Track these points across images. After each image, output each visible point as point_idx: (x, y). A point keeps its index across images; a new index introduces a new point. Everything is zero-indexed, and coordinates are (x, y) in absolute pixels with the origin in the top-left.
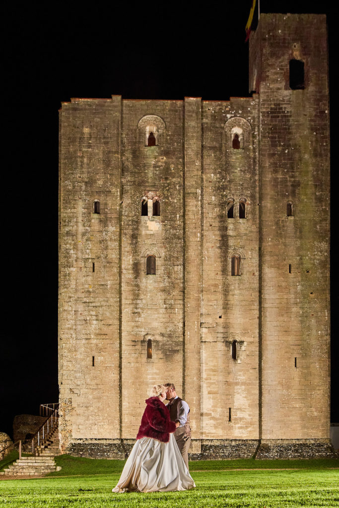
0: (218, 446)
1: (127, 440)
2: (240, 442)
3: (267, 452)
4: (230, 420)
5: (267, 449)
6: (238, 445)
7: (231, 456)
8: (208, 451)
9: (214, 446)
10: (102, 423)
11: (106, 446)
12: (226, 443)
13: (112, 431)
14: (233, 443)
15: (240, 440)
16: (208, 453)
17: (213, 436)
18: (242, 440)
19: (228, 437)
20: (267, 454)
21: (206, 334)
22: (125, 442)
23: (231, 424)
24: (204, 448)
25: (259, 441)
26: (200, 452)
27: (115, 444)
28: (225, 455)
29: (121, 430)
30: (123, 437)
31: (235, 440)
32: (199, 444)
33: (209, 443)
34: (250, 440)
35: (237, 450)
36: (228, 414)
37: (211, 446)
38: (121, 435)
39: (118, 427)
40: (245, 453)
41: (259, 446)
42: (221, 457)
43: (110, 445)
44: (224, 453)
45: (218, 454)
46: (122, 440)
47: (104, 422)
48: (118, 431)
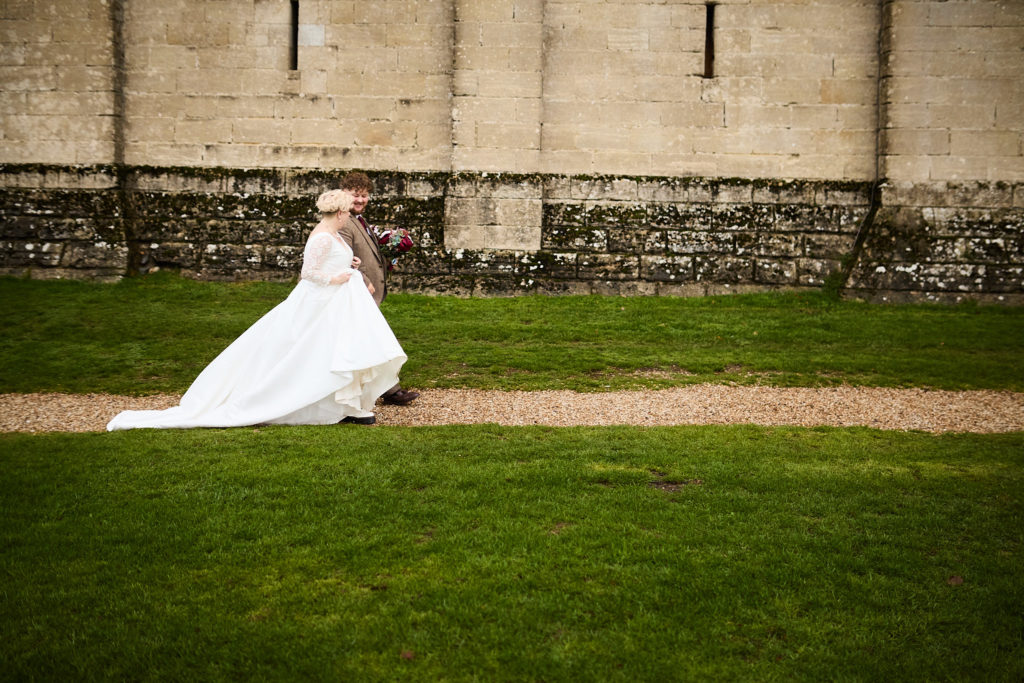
0: (638, 214)
1: (156, 172)
2: (764, 196)
3: (909, 259)
4: (709, 73)
5: (917, 240)
6: (750, 213)
7: (707, 275)
8: (579, 242)
9: (613, 211)
10: (25, 84)
11: (40, 204)
12: (684, 200)
13: (75, 127)
14: (725, 199)
15: (759, 184)
16: (583, 250)
17: (613, 160)
18: (776, 187)
19: (694, 168)
20: (910, 270)
22: (145, 183)
23: (716, 91)
24: (558, 224)
25: (870, 191)
26: (534, 247)
27: (84, 197)
28: (674, 267)
29: (119, 119)
30: (133, 158)
31: (733, 182)
32: (529, 199)
33: (591, 198)
34: (818, 185)
35: (741, 239)
36: (701, 35)
37: (598, 214)
38: (119, 142)
39: (104, 101)
40: (786, 257)
41: (869, 220)
42: (657, 277)
43: (58, 197)
44: (667, 252)
45: (633, 261)
46: (123, 172)
47: (33, 78)
48: (107, 125)
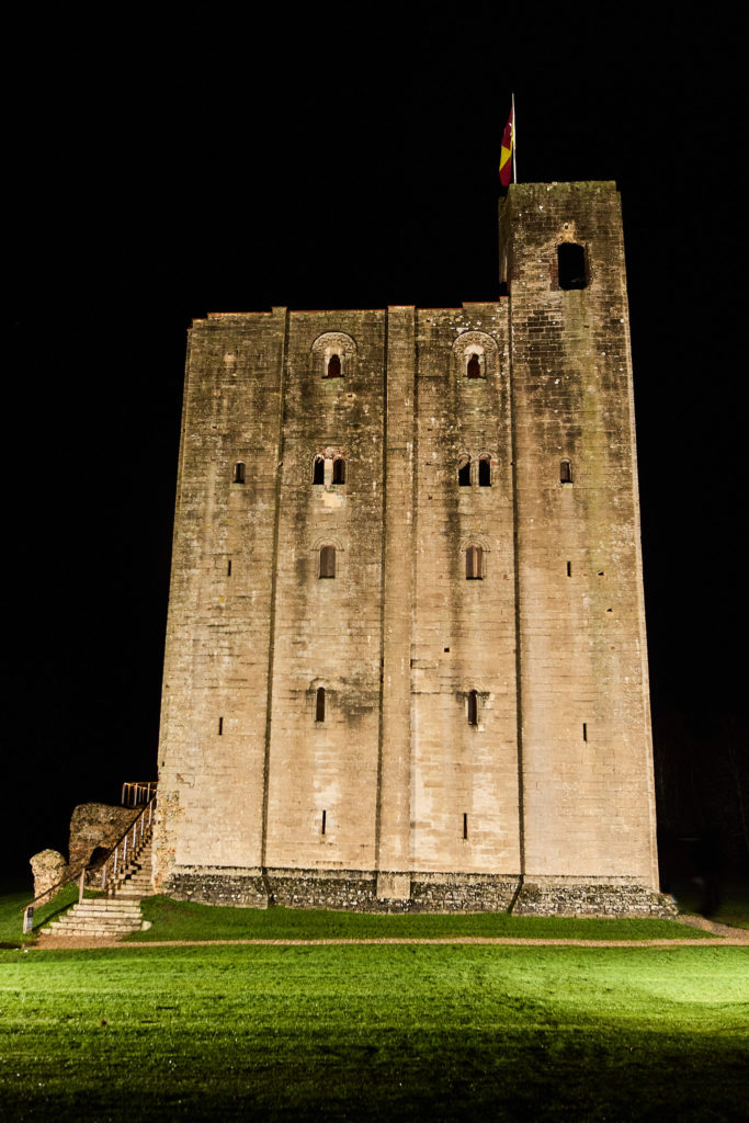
0: (443, 886)
1: (274, 869)
2: (485, 880)
3: (534, 901)
4: (465, 837)
5: (535, 894)
6: (480, 885)
7: (467, 907)
8: (423, 896)
9: (434, 885)
10: (231, 838)
11: (235, 881)
12: (458, 881)
13: (248, 853)
14: (472, 881)
15: (484, 875)
16: (424, 899)
17: (434, 867)
18: (489, 876)
19: (461, 869)
20: (534, 905)
21: (420, 679)
22: (270, 874)
23: (468, 843)
24: (415, 889)
25: (521, 877)
26: (408, 898)
27: (251, 878)
28: (456, 905)
29: (263, 852)
30: (267, 865)
31: (476, 875)
32: (406, 880)
33: (426, 880)
34: (503, 876)
35: (478, 894)
36: (462, 824)
37: (429, 886)
38: (263, 860)
39: (258, 845)
40: (492, 901)
41: (520, 888)
42: (449, 907)
43: (242, 879)
44: (452, 899)
45: (441, 902)
46: (264, 870)
47: (234, 836)
48: (259, 853)
